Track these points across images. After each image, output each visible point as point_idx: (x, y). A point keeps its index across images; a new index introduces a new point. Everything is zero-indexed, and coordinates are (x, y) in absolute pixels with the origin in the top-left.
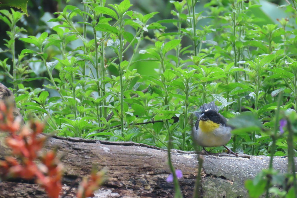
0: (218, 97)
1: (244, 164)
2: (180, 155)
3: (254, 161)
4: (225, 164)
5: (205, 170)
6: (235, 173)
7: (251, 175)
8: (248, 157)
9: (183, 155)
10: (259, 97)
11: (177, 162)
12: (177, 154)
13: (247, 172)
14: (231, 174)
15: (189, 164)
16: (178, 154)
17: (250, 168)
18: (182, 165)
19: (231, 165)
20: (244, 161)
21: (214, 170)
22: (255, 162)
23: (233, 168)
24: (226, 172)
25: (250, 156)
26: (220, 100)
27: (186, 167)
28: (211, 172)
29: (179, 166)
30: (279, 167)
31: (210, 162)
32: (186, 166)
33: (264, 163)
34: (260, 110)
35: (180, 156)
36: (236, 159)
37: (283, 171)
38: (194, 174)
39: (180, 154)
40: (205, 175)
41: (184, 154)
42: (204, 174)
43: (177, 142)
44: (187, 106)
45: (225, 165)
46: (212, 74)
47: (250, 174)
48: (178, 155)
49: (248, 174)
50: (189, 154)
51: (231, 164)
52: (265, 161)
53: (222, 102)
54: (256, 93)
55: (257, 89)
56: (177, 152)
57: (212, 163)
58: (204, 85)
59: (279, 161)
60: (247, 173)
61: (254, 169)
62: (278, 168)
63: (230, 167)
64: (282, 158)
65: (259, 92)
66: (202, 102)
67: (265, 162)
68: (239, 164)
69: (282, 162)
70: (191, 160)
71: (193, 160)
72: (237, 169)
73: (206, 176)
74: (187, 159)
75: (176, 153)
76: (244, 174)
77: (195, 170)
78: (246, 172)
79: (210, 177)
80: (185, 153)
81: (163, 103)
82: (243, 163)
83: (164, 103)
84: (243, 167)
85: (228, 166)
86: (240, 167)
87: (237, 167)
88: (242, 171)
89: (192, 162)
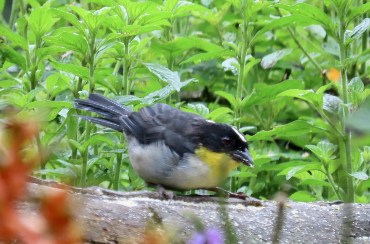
1: (251, 220)
2: (109, 199)
4: (212, 219)
8: (258, 205)
9: (115, 200)
11: (107, 217)
12: (103, 199)
13: (260, 236)
15: (133, 219)
16: (106, 199)
17: (265, 229)
18: (118, 222)
20: (250, 213)
21: (188, 233)
25: (262, 201)
26: (163, 77)
27: (129, 228)
28: (183, 238)
29: (112, 224)
30: (328, 227)
31: (178, 215)
32: (127, 225)
33: (296, 216)
34: (251, 98)
37: (338, 234)
39: (109, 197)
41: (117, 198)
45: (211, 221)
46: (144, 18)
48: (105, 201)
49: (261, 241)
50: (127, 197)
52: (297, 212)
53: (168, 81)
54: (239, 59)
56: (101, 193)
57: (182, 217)
58: (126, 44)
59: (326, 213)
60: (260, 239)
62: (326, 229)
64: (330, 204)
65: (246, 58)
66: (120, 82)
67: (297, 214)
68: (241, 220)
69: (334, 214)
70: (136, 211)
72: (239, 230)
74: (126, 209)
75: (101, 195)
76: (254, 241)
78: (258, 238)
80: (120, 196)
82: (250, 216)
84: (251, 227)
86: (244, 225)
87: (238, 227)
88: (249, 236)
89: (138, 214)
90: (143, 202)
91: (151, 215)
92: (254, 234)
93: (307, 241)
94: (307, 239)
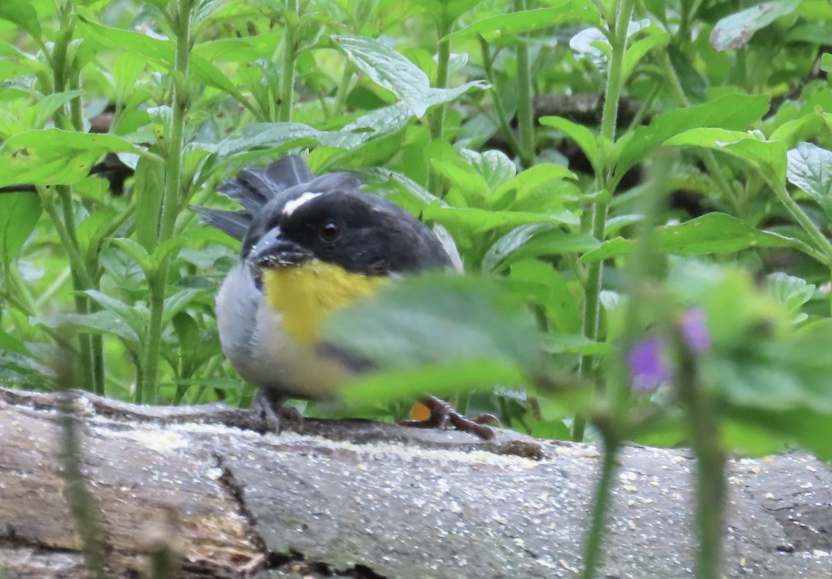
0: (372, 56)
1: (501, 495)
2: (112, 426)
3: (564, 474)
4: (387, 490)
5: (257, 529)
6: (443, 547)
7: (545, 562)
8: (532, 453)
9: (128, 428)
10: (632, 56)
12: (94, 424)
13: (520, 542)
14: (419, 554)
15: (162, 486)
16: (101, 425)
17: (537, 521)
18: (118, 493)
19: (419, 502)
20: (505, 478)
21: (313, 527)
22: (572, 485)
23: (432, 516)
24: (390, 542)
25: (544, 444)
26: (383, 76)
27: (146, 509)
28: (296, 540)
31: (292, 477)
32: (143, 501)
33: (629, 488)
34: (634, 138)
35: (107, 432)
36: (456, 464)
37: (741, 543)
38: (193, 549)
39: (111, 421)
40: (258, 558)
41: (133, 424)
42: (248, 554)
43: (116, 326)
44: (183, 106)
45: (385, 496)
47: (534, 556)
48: (98, 430)
49: (521, 555)
50: (163, 421)
51: (420, 495)
52: (633, 476)
53: (397, 88)
54: (610, 34)
55: (620, 12)
56: (90, 409)
57: (302, 483)
60: (518, 549)
61: (560, 526)
63: (415, 512)
65: (634, 27)
66: (273, 84)
67: (633, 482)
68: (470, 494)
69: (740, 486)
70: (172, 465)
71: (185, 464)
72: (460, 524)
73: (264, 566)
74: (148, 456)
75: (88, 416)
76: (499, 556)
77: (194, 526)
78: (514, 545)
79: (289, 570)
80: (142, 418)
81: (41, 76)
82: (499, 486)
83: (51, 77)
84: (496, 515)
85: (399, 505)
86: (477, 510)
87: (460, 515)
88: (486, 540)
89: (180, 472)
90: (205, 437)
91: (216, 473)
92: (505, 536)
93: (652, 558)
94: (651, 554)
